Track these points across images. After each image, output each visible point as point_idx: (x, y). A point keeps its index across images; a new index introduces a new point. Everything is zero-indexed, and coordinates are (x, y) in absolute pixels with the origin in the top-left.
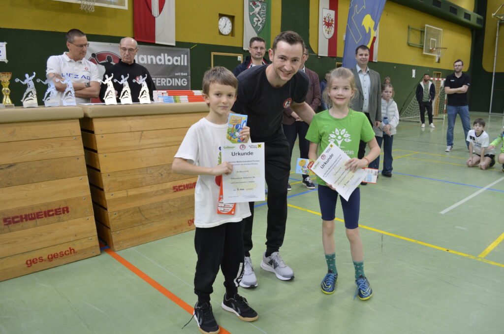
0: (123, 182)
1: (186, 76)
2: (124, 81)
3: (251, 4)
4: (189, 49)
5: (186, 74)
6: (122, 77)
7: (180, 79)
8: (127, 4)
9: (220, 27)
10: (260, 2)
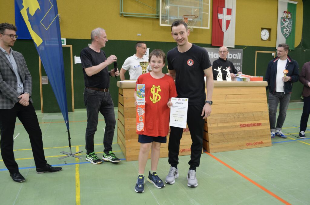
0: (216, 120)
1: (239, 65)
2: (219, 70)
3: (282, 20)
4: (242, 50)
6: (218, 67)
8: (209, 26)
9: (261, 36)
10: (288, 19)
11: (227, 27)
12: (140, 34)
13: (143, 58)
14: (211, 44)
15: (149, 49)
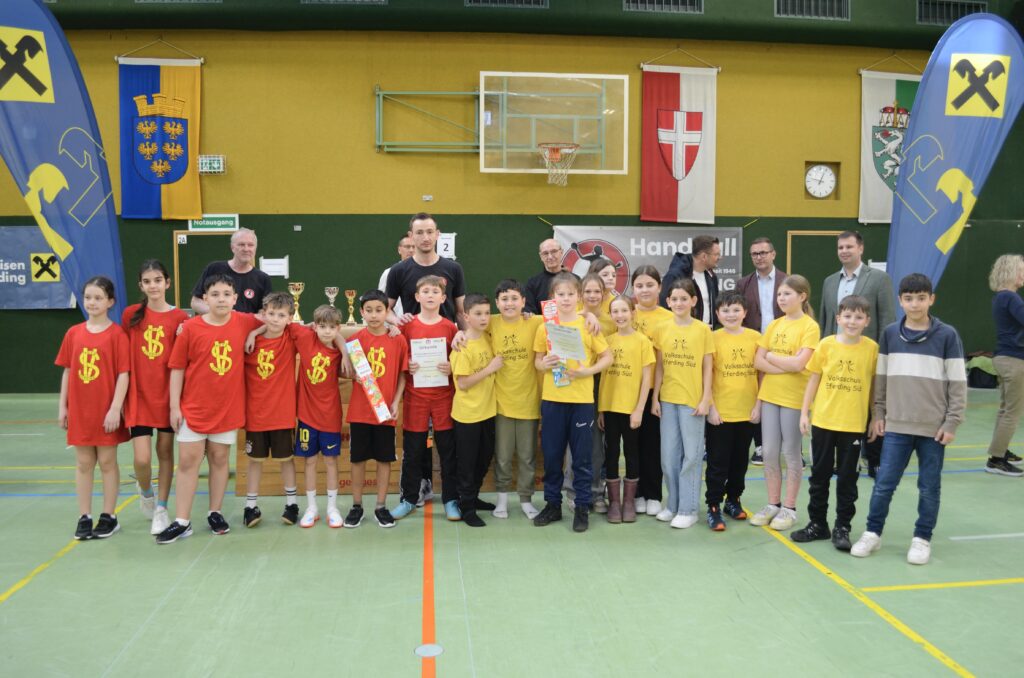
1: (732, 274)
3: (878, 136)
4: (741, 229)
5: (734, 271)
8: (625, 164)
9: (808, 185)
11: (689, 167)
12: (431, 197)
14: (640, 216)
15: (454, 234)
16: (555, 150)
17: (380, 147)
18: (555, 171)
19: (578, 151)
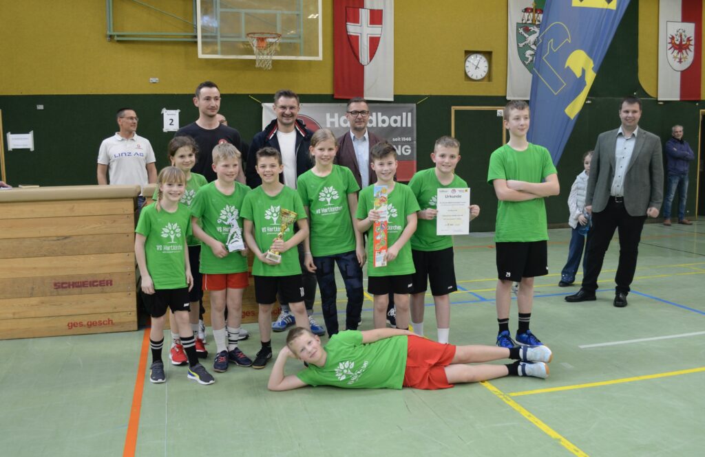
1: (409, 141)
3: (521, 31)
4: (414, 105)
5: (410, 139)
7: (400, 147)
8: (321, 53)
9: (467, 70)
10: (538, 26)
11: (372, 54)
12: (157, 79)
13: (133, 139)
14: (333, 95)
15: (178, 111)
16: (262, 40)
17: (111, 36)
18: (261, 57)
19: (280, 40)
